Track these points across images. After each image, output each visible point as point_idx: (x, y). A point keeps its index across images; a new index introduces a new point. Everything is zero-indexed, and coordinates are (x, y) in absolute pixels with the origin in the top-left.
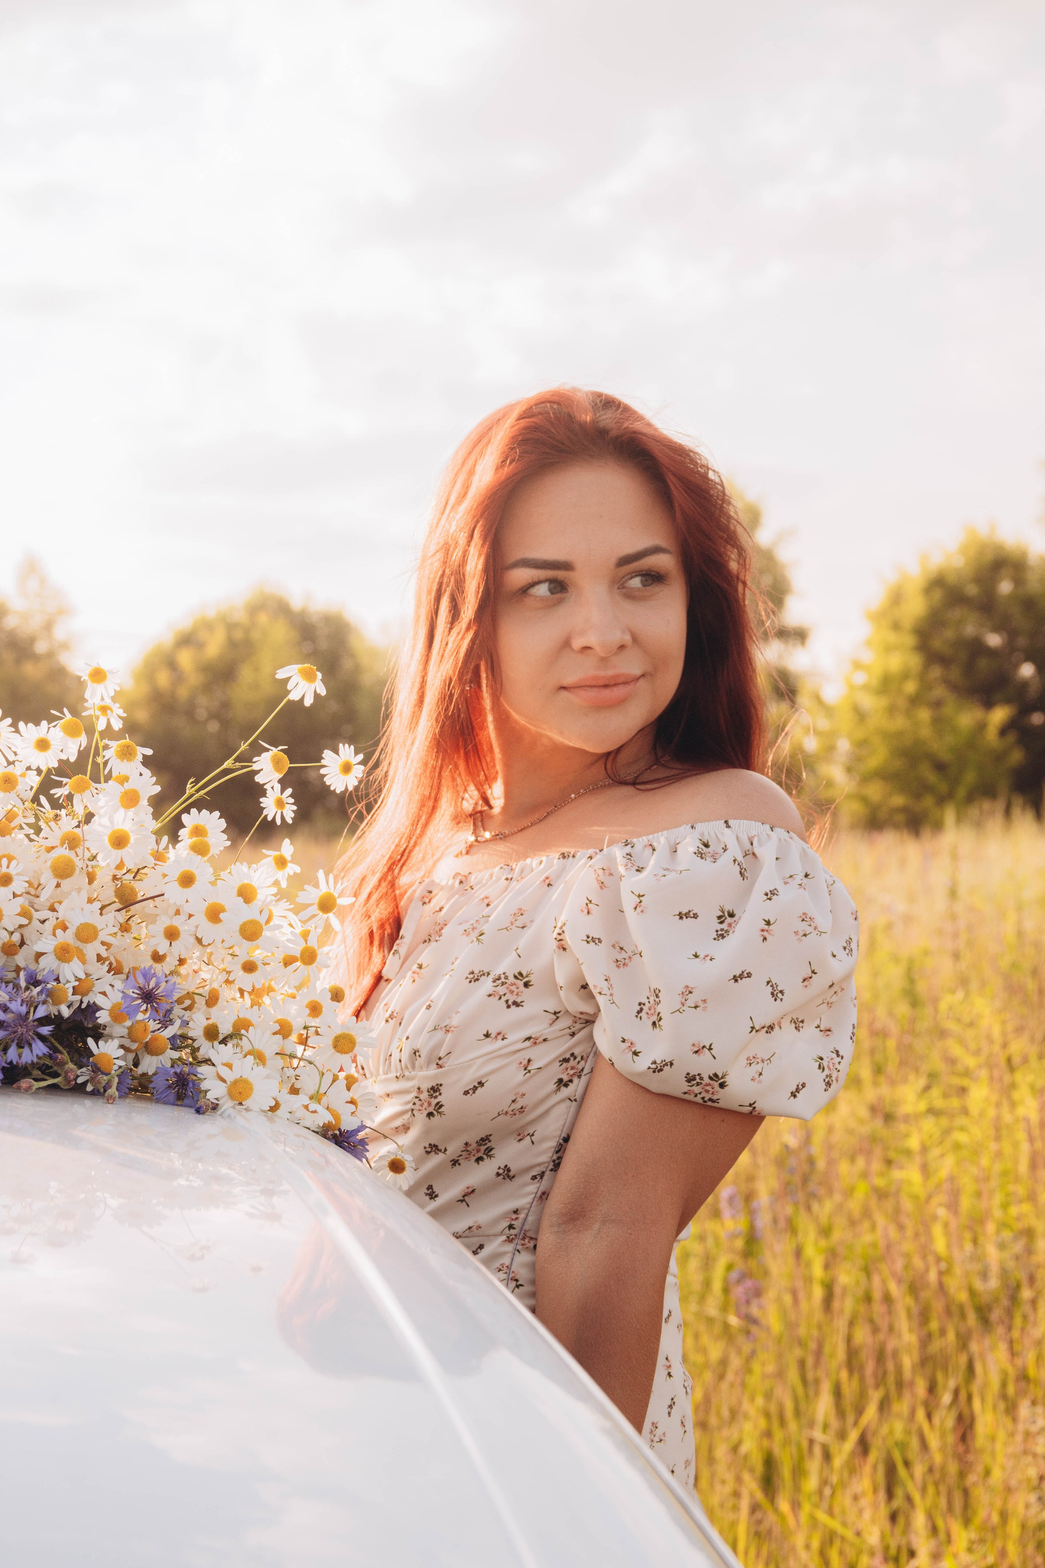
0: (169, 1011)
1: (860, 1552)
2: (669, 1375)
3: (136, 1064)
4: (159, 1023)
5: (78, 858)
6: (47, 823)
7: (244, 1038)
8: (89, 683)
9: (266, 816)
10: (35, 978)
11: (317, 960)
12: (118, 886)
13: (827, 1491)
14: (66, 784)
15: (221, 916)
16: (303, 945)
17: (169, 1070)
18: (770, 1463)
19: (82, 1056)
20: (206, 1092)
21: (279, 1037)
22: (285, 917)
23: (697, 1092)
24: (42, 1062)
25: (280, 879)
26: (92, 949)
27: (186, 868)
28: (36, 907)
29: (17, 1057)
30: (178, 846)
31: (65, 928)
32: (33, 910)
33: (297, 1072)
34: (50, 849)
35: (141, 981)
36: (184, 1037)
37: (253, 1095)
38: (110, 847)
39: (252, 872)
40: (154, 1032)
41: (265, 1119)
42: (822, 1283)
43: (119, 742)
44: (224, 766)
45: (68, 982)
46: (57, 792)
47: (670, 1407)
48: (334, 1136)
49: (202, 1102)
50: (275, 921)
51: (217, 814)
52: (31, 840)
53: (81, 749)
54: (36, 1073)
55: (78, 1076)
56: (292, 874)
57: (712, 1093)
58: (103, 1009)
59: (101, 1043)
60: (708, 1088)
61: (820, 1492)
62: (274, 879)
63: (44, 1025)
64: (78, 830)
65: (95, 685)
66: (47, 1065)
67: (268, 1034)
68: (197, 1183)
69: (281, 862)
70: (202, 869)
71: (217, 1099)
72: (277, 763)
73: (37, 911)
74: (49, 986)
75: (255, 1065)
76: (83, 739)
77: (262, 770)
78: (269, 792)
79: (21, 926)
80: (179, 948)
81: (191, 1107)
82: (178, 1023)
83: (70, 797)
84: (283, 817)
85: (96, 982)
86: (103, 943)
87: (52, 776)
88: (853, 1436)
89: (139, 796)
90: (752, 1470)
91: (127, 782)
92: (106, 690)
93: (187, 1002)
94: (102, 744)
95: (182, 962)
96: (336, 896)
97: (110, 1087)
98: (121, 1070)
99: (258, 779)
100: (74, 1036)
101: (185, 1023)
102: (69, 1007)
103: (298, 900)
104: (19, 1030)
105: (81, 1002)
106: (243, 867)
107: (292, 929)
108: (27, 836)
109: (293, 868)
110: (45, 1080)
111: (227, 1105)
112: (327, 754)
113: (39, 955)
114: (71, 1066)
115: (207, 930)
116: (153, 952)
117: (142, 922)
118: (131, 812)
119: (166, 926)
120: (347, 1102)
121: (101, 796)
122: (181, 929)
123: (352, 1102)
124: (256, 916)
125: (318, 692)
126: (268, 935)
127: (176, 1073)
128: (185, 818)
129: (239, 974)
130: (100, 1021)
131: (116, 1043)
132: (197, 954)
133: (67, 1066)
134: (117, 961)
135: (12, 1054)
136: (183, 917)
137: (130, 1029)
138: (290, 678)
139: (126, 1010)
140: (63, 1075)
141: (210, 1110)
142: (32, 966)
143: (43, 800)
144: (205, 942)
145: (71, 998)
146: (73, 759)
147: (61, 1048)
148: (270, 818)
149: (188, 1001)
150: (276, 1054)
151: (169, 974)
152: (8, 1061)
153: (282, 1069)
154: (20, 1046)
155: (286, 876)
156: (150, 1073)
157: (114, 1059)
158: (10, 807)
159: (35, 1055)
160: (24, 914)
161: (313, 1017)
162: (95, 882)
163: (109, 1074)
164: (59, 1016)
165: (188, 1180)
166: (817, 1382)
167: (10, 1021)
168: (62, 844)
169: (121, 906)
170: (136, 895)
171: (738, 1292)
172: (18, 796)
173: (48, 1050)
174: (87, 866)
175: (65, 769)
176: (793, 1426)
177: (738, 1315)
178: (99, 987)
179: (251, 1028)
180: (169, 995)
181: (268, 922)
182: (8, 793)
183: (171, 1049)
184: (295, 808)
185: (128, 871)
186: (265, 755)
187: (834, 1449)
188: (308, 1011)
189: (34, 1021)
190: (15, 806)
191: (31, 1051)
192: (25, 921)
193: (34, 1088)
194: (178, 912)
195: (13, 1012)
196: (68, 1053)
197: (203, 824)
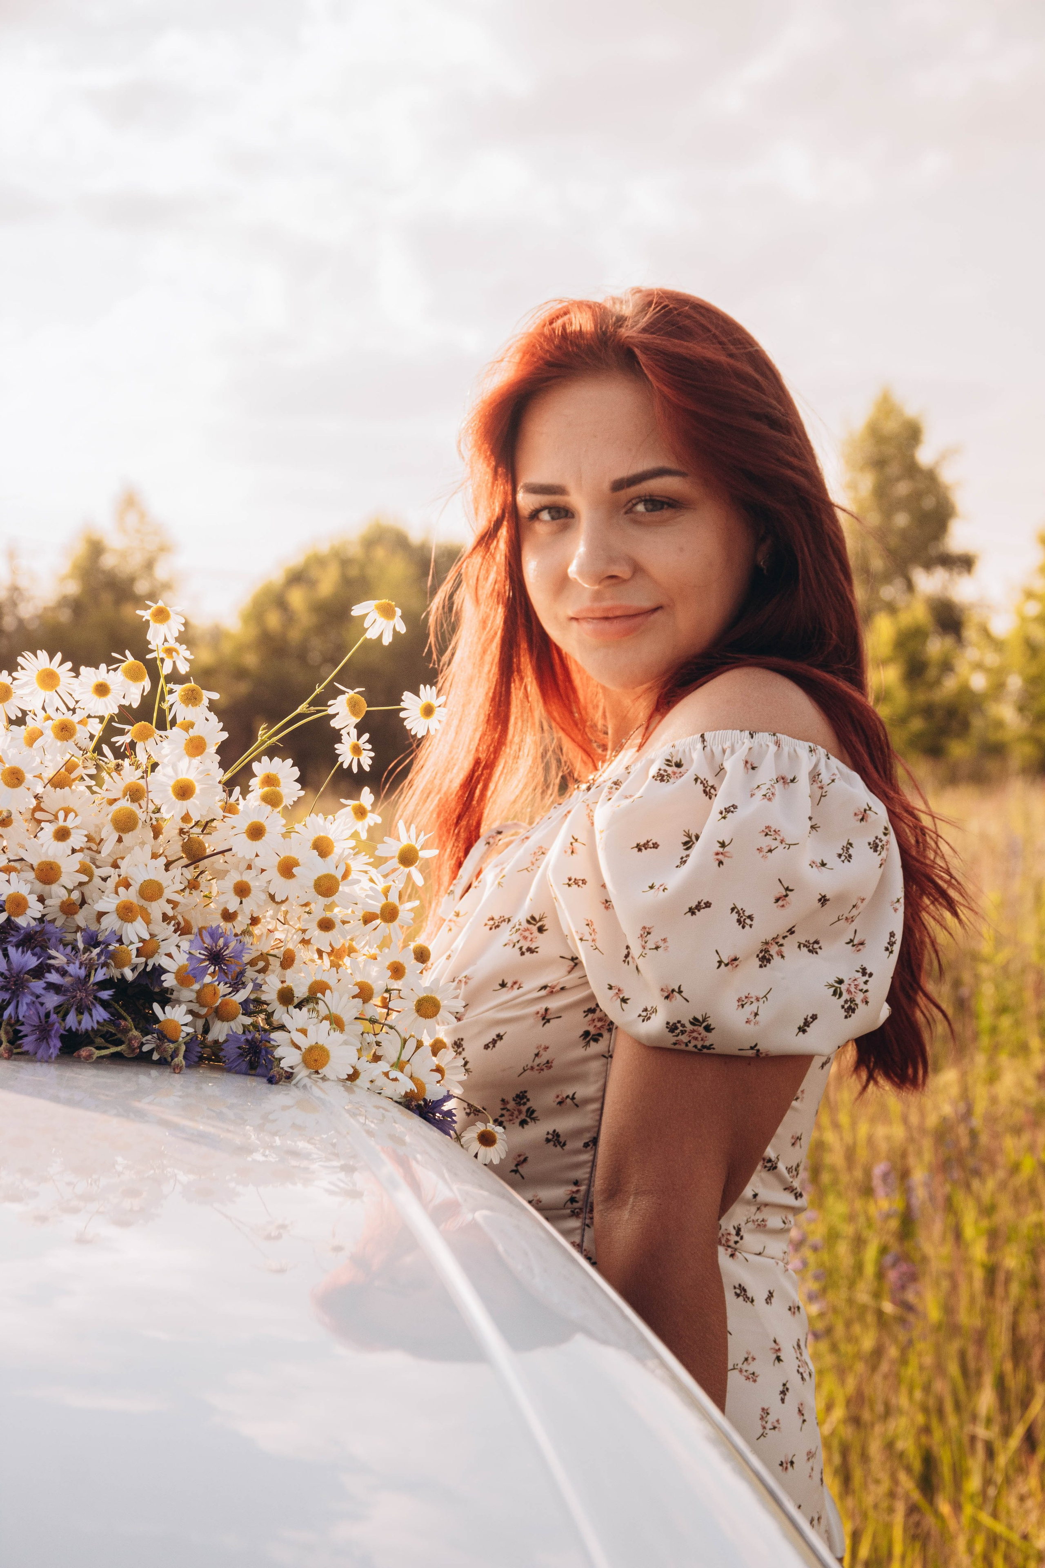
0: (242, 973)
1: (1027, 1558)
2: (779, 1359)
3: (206, 1030)
4: (229, 987)
5: (142, 810)
6: (109, 774)
7: (320, 1002)
8: (151, 623)
9: (342, 763)
10: (97, 939)
11: (399, 917)
12: (185, 841)
13: (992, 1492)
14: (128, 732)
15: (295, 870)
16: (384, 901)
17: (240, 1037)
18: (929, 1460)
19: (147, 1022)
20: (280, 1059)
21: (359, 1001)
22: (366, 872)
23: (686, 1041)
24: (105, 1029)
25: (360, 830)
26: (157, 908)
27: (255, 819)
28: (98, 863)
29: (77, 1024)
30: (248, 797)
31: (127, 886)
32: (94, 867)
33: (378, 1038)
34: (112, 802)
35: (208, 940)
36: (258, 1002)
37: (330, 1063)
38: (174, 798)
39: (328, 824)
40: (225, 996)
41: (343, 1089)
42: (984, 1266)
43: (184, 686)
44: (298, 711)
45: (132, 943)
46: (119, 740)
47: (783, 1393)
48: (419, 1106)
49: (275, 1071)
50: (353, 876)
51: (290, 761)
52: (93, 792)
53: (145, 694)
54: (99, 1041)
55: (142, 1044)
56: (372, 824)
57: (702, 1040)
58: (169, 972)
59: (168, 1008)
60: (695, 1034)
61: (984, 1493)
62: (353, 831)
63: (106, 989)
64: (142, 782)
65: (158, 625)
66: (111, 1032)
67: (346, 997)
68: (273, 1158)
69: (361, 813)
70: (274, 822)
71: (291, 1067)
72: (353, 706)
73: (98, 867)
74: (111, 948)
75: (332, 1031)
76: (147, 683)
77: (338, 714)
78: (345, 738)
79: (81, 884)
80: (250, 906)
81: (263, 1076)
82: (250, 986)
83: (132, 745)
84: (359, 765)
85: (161, 943)
86: (169, 901)
87: (113, 724)
88: (1019, 1431)
89: (205, 744)
90: (909, 1469)
91: (192, 728)
92: (170, 630)
93: (261, 964)
94: (167, 689)
95: (255, 921)
96: (418, 848)
97: (177, 1056)
98: (189, 1037)
99: (334, 723)
100: (141, 1001)
101: (258, 987)
102: (133, 970)
103: (377, 853)
104: (78, 995)
105: (146, 965)
106: (318, 818)
107: (372, 884)
108: (89, 788)
109: (374, 819)
110: (107, 1048)
111: (302, 1073)
112: (407, 696)
113: (101, 915)
114: (135, 1033)
115: (280, 886)
116: (223, 911)
117: (213, 879)
118: (196, 761)
119: (235, 882)
120: (432, 1070)
121: (165, 743)
122: (252, 884)
123: (439, 1070)
124: (332, 871)
125: (398, 629)
126: (346, 891)
127: (247, 1040)
128: (255, 766)
129: (315, 933)
130: (165, 985)
131: (184, 1008)
132: (270, 913)
133: (131, 1033)
134: (185, 920)
135: (71, 1020)
136: (253, 873)
137: (198, 992)
138: (367, 614)
139: (193, 972)
140: (127, 1043)
141: (283, 1079)
142: (93, 927)
143: (106, 749)
144: (278, 899)
145: (135, 960)
146: (135, 705)
147: (125, 1014)
148: (345, 766)
149: (262, 962)
150: (356, 1018)
151: (241, 934)
152: (67, 1028)
153: (362, 1034)
154: (80, 1012)
155: (367, 827)
156: (221, 1040)
157: (182, 1025)
158: (68, 756)
159: (95, 1021)
160: (84, 870)
161: (396, 980)
162: (161, 836)
163: (177, 1041)
164: (123, 978)
165: (264, 1155)
166: (979, 1373)
167: (68, 985)
168: (125, 795)
169: (189, 862)
170: (205, 849)
171: (892, 1276)
172: (76, 745)
173: (109, 1016)
174: (151, 819)
175: (127, 715)
176: (952, 1420)
177: (894, 1302)
178: (164, 948)
179: (328, 992)
180: (238, 955)
181: (345, 876)
182: (65, 742)
183: (243, 1014)
184: (372, 754)
185: (197, 823)
186: (341, 698)
187: (998, 1445)
188: (389, 973)
189: (94, 984)
190: (73, 755)
191: (91, 1016)
192: (85, 879)
193: (95, 1057)
194: (249, 867)
195: (71, 976)
196: (133, 1020)
197: (275, 773)
